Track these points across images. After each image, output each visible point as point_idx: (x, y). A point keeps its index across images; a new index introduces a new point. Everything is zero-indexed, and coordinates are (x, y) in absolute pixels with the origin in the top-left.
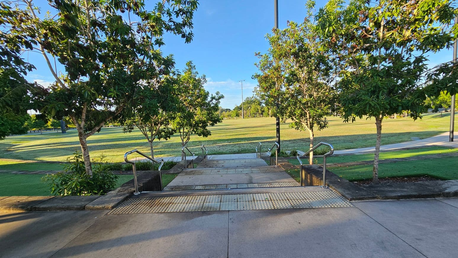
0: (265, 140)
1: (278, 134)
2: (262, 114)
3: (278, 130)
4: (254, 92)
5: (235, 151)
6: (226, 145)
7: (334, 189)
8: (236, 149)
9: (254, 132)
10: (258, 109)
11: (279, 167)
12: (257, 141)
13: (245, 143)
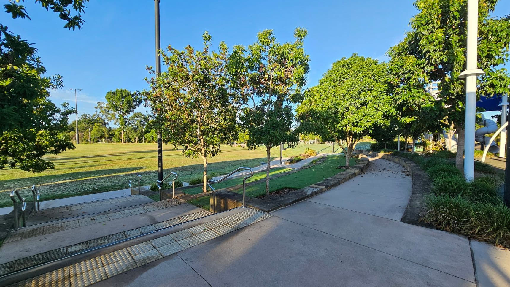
0: (130, 172)
1: (160, 164)
2: (110, 139)
3: (160, 159)
4: (96, 108)
5: (86, 191)
6: (64, 183)
7: (253, 207)
8: (87, 187)
9: (110, 162)
10: (104, 132)
11: (177, 200)
12: (118, 174)
13: (99, 179)
